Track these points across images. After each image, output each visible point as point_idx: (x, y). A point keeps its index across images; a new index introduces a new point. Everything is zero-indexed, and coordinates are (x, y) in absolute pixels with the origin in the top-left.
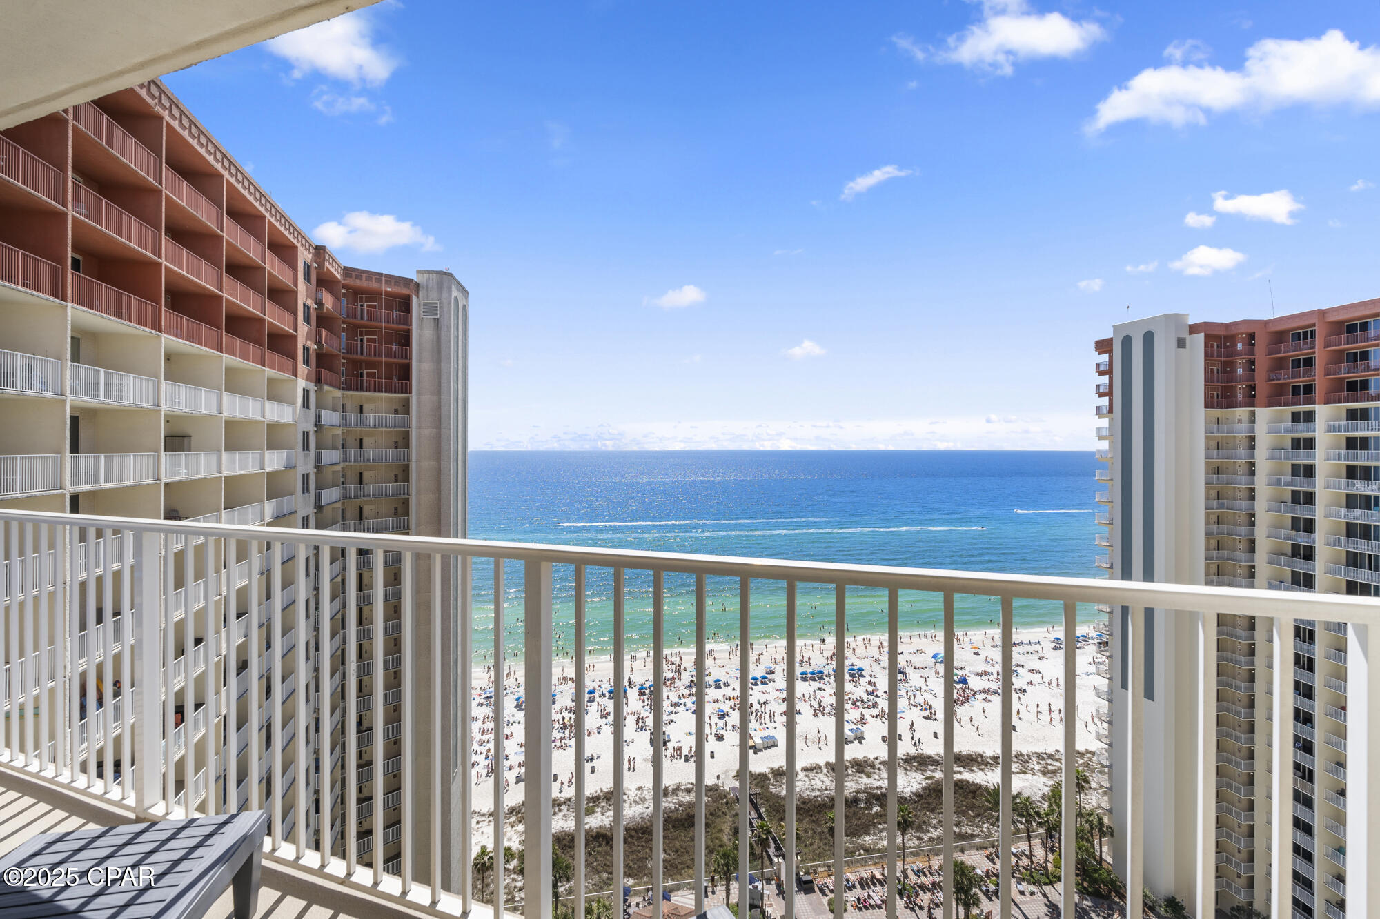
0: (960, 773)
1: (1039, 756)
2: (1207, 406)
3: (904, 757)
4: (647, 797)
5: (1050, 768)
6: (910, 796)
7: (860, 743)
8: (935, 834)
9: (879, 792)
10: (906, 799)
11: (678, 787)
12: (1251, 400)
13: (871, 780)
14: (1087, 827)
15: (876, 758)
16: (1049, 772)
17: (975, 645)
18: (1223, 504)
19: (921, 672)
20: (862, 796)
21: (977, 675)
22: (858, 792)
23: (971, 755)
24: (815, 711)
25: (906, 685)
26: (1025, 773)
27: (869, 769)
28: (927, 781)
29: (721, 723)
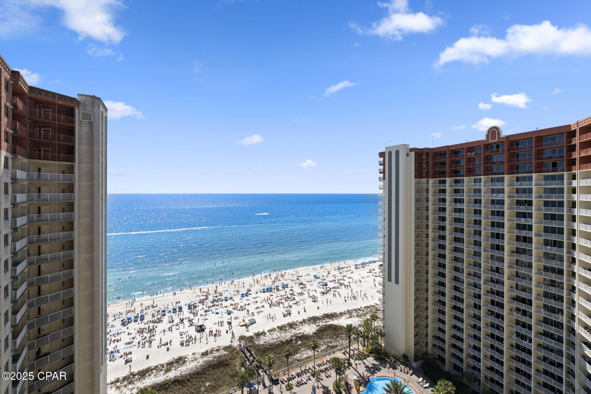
0: (329, 321)
1: (355, 310)
2: (415, 178)
3: (308, 319)
4: (198, 357)
5: (359, 314)
6: (312, 335)
7: (290, 316)
8: (323, 348)
9: (300, 335)
10: (310, 336)
11: (213, 349)
12: (427, 176)
13: (296, 330)
14: (377, 335)
15: (297, 321)
16: (360, 316)
17: (328, 270)
18: (419, 212)
19: (310, 283)
20: (294, 338)
21: (330, 282)
22: (292, 337)
23: (332, 314)
24: (270, 305)
25: (305, 289)
26: (351, 317)
27: (295, 326)
28: (318, 327)
29: (229, 316)
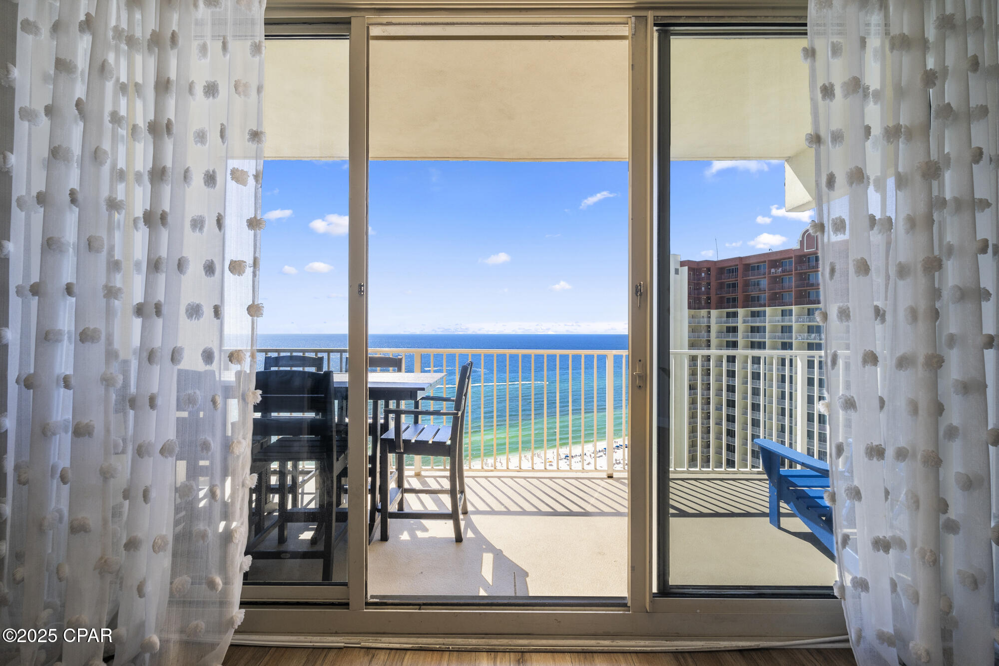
2: (688, 309)
12: (708, 306)
